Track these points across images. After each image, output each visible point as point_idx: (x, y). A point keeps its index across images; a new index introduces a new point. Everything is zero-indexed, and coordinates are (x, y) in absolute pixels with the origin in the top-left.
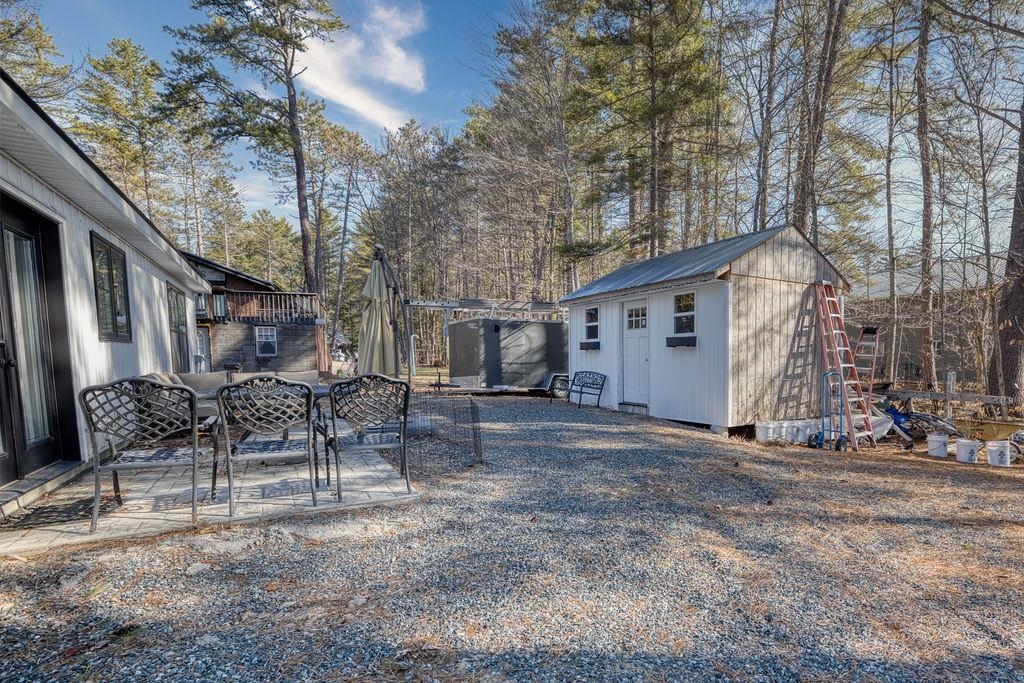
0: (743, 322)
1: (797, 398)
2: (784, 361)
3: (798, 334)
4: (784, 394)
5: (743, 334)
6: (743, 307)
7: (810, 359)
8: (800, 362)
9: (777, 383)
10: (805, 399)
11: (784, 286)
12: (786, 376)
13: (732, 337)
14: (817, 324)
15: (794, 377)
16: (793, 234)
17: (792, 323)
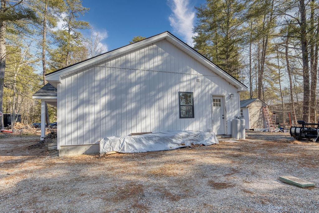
0: (251, 113)
1: (261, 125)
2: (258, 119)
3: (260, 115)
4: (258, 124)
5: (251, 115)
6: (251, 111)
7: (263, 119)
8: (261, 119)
9: (257, 122)
10: (262, 125)
11: (257, 108)
12: (258, 121)
13: (249, 116)
14: (263, 113)
15: (260, 121)
16: (258, 99)
17: (259, 113)
